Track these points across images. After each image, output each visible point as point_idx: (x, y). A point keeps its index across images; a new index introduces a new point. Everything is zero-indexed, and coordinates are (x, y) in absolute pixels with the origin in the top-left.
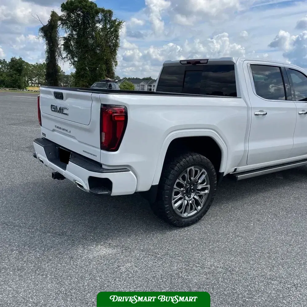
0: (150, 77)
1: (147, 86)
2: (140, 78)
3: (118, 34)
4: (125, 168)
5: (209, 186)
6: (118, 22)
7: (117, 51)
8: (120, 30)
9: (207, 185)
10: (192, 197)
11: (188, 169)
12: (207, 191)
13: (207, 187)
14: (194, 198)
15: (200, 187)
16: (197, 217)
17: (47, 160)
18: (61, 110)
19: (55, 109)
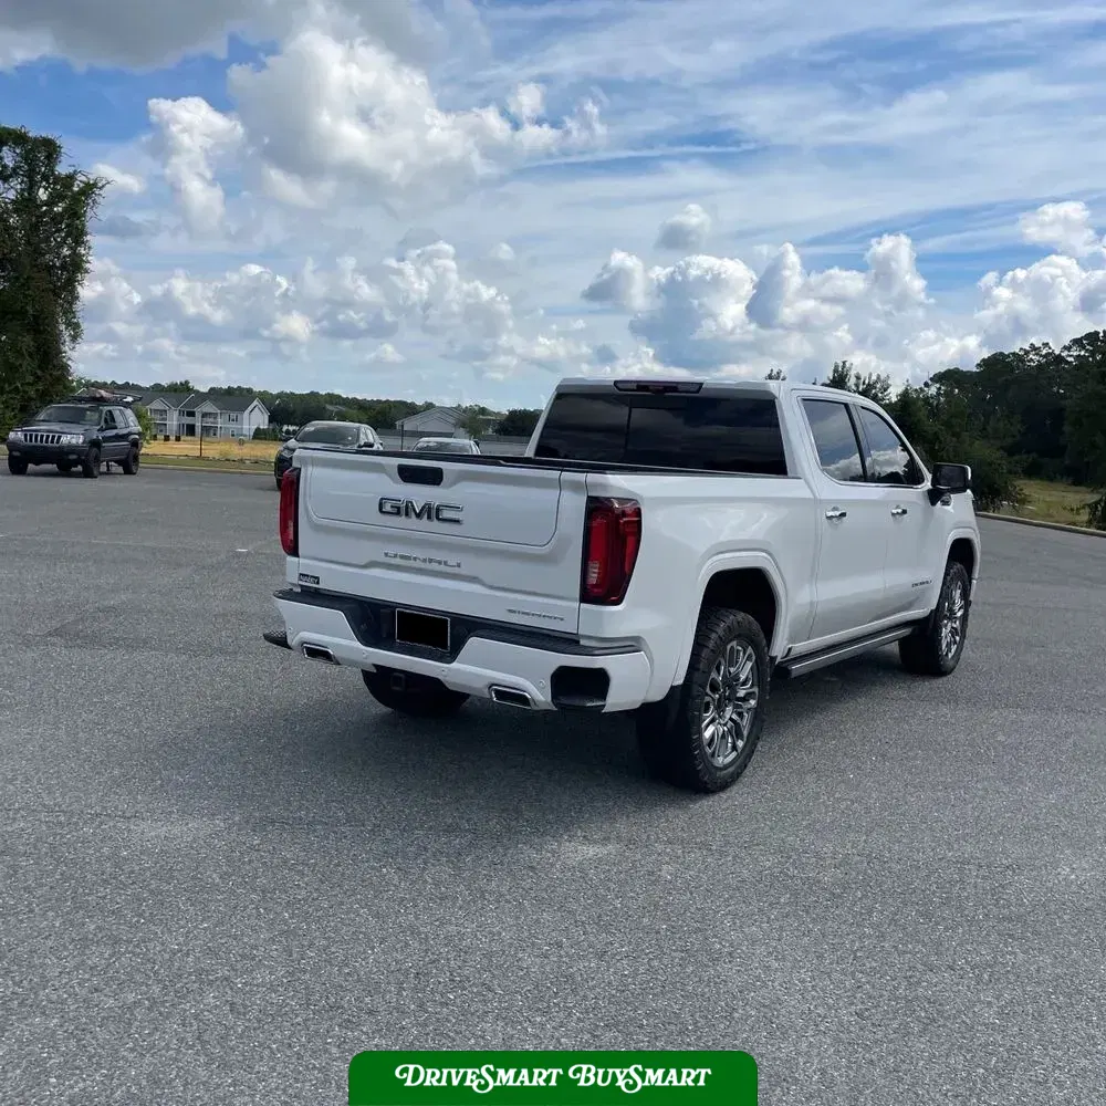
0: (187, 382)
1: (176, 414)
2: (142, 385)
3: (84, 226)
4: (631, 645)
5: (756, 690)
6: (82, 185)
7: (79, 288)
8: (89, 213)
9: (752, 686)
10: (728, 717)
11: (729, 647)
12: (753, 702)
13: (754, 693)
14: (731, 719)
15: (741, 693)
16: (739, 767)
17: (358, 644)
18: (431, 512)
19: (399, 508)
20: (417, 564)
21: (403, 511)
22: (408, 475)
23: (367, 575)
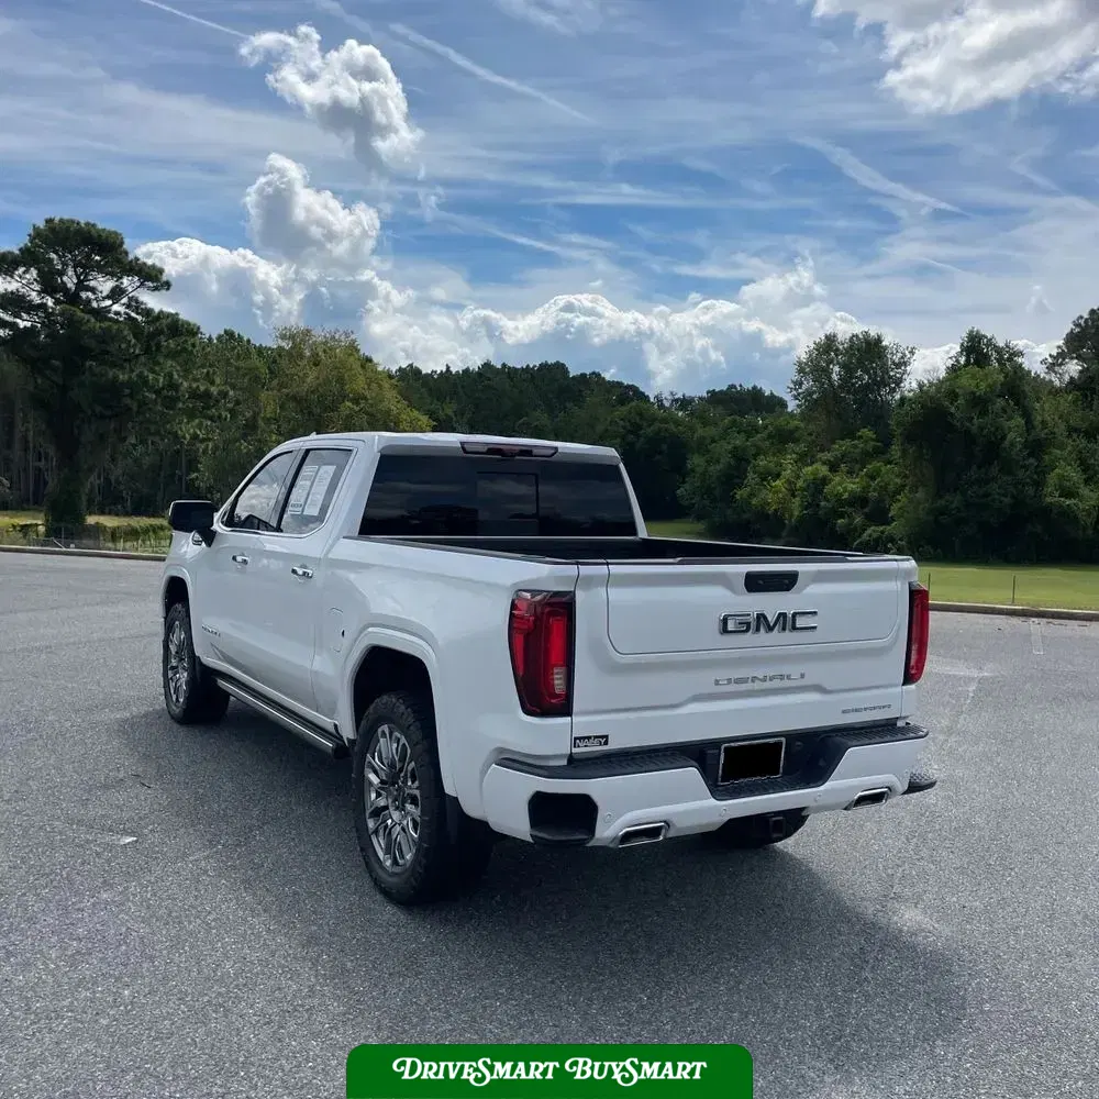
17: (713, 802)
18: (786, 622)
19: (748, 624)
20: (757, 685)
21: (753, 626)
22: (755, 583)
23: (678, 715)
